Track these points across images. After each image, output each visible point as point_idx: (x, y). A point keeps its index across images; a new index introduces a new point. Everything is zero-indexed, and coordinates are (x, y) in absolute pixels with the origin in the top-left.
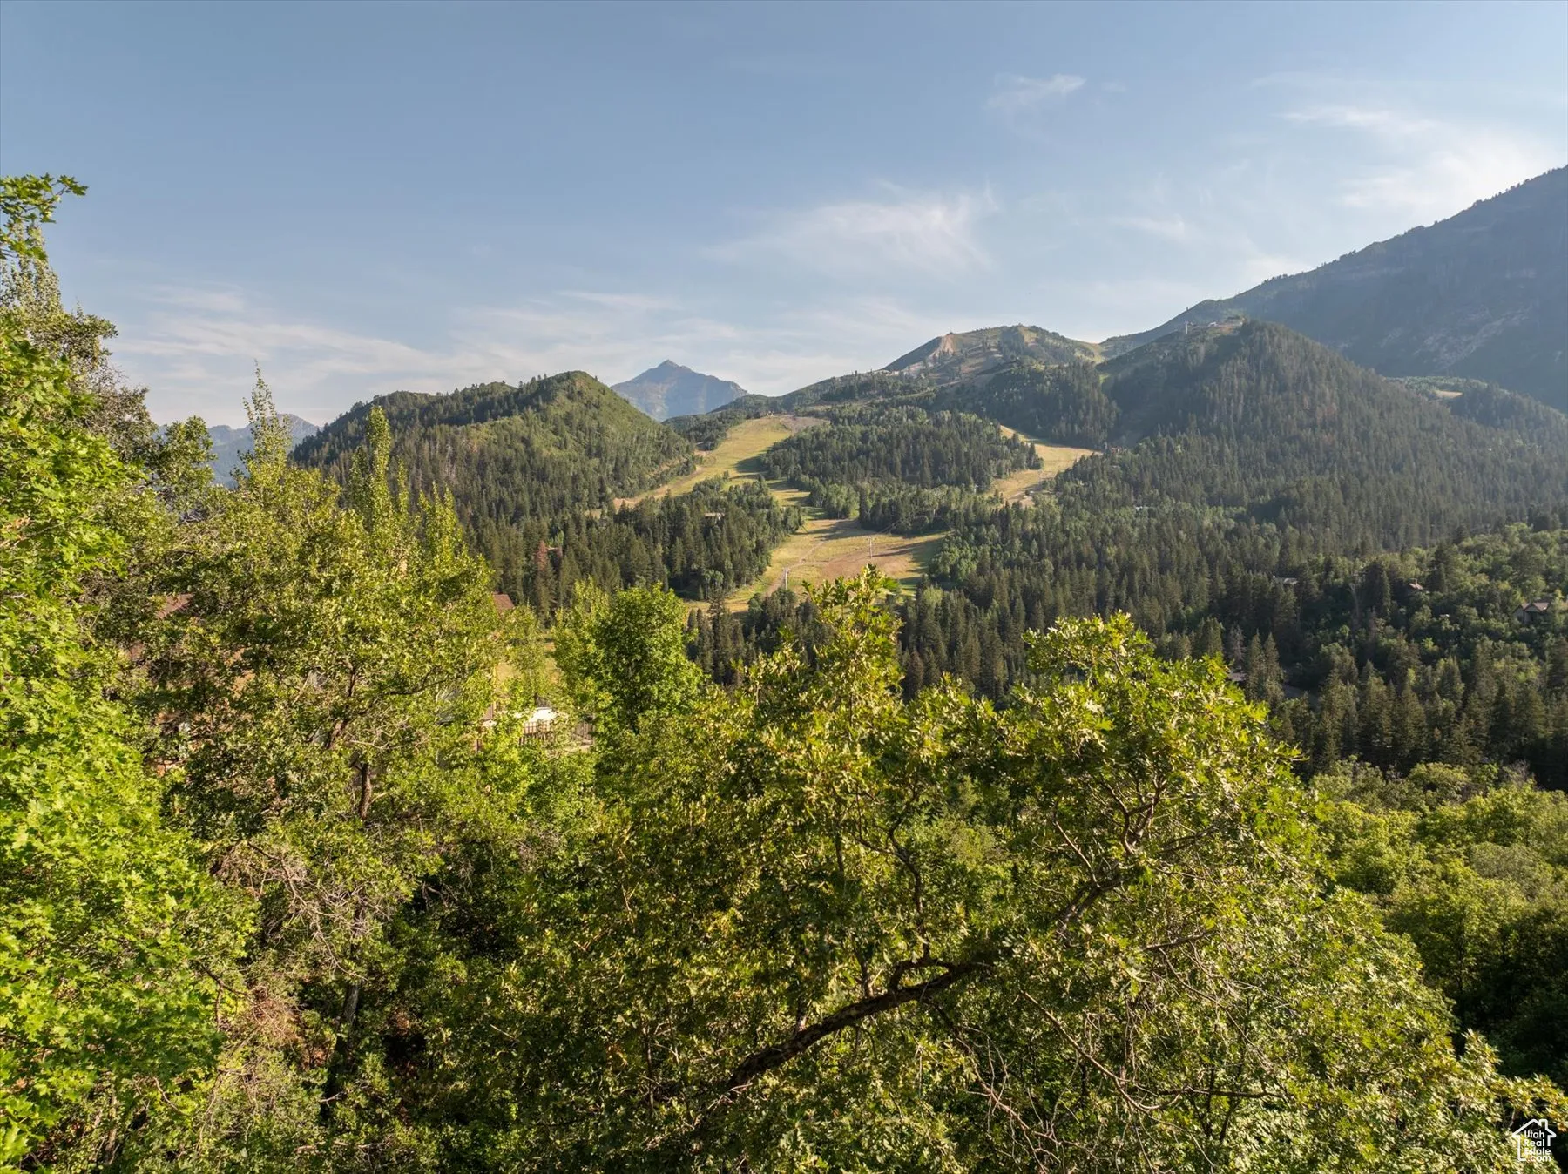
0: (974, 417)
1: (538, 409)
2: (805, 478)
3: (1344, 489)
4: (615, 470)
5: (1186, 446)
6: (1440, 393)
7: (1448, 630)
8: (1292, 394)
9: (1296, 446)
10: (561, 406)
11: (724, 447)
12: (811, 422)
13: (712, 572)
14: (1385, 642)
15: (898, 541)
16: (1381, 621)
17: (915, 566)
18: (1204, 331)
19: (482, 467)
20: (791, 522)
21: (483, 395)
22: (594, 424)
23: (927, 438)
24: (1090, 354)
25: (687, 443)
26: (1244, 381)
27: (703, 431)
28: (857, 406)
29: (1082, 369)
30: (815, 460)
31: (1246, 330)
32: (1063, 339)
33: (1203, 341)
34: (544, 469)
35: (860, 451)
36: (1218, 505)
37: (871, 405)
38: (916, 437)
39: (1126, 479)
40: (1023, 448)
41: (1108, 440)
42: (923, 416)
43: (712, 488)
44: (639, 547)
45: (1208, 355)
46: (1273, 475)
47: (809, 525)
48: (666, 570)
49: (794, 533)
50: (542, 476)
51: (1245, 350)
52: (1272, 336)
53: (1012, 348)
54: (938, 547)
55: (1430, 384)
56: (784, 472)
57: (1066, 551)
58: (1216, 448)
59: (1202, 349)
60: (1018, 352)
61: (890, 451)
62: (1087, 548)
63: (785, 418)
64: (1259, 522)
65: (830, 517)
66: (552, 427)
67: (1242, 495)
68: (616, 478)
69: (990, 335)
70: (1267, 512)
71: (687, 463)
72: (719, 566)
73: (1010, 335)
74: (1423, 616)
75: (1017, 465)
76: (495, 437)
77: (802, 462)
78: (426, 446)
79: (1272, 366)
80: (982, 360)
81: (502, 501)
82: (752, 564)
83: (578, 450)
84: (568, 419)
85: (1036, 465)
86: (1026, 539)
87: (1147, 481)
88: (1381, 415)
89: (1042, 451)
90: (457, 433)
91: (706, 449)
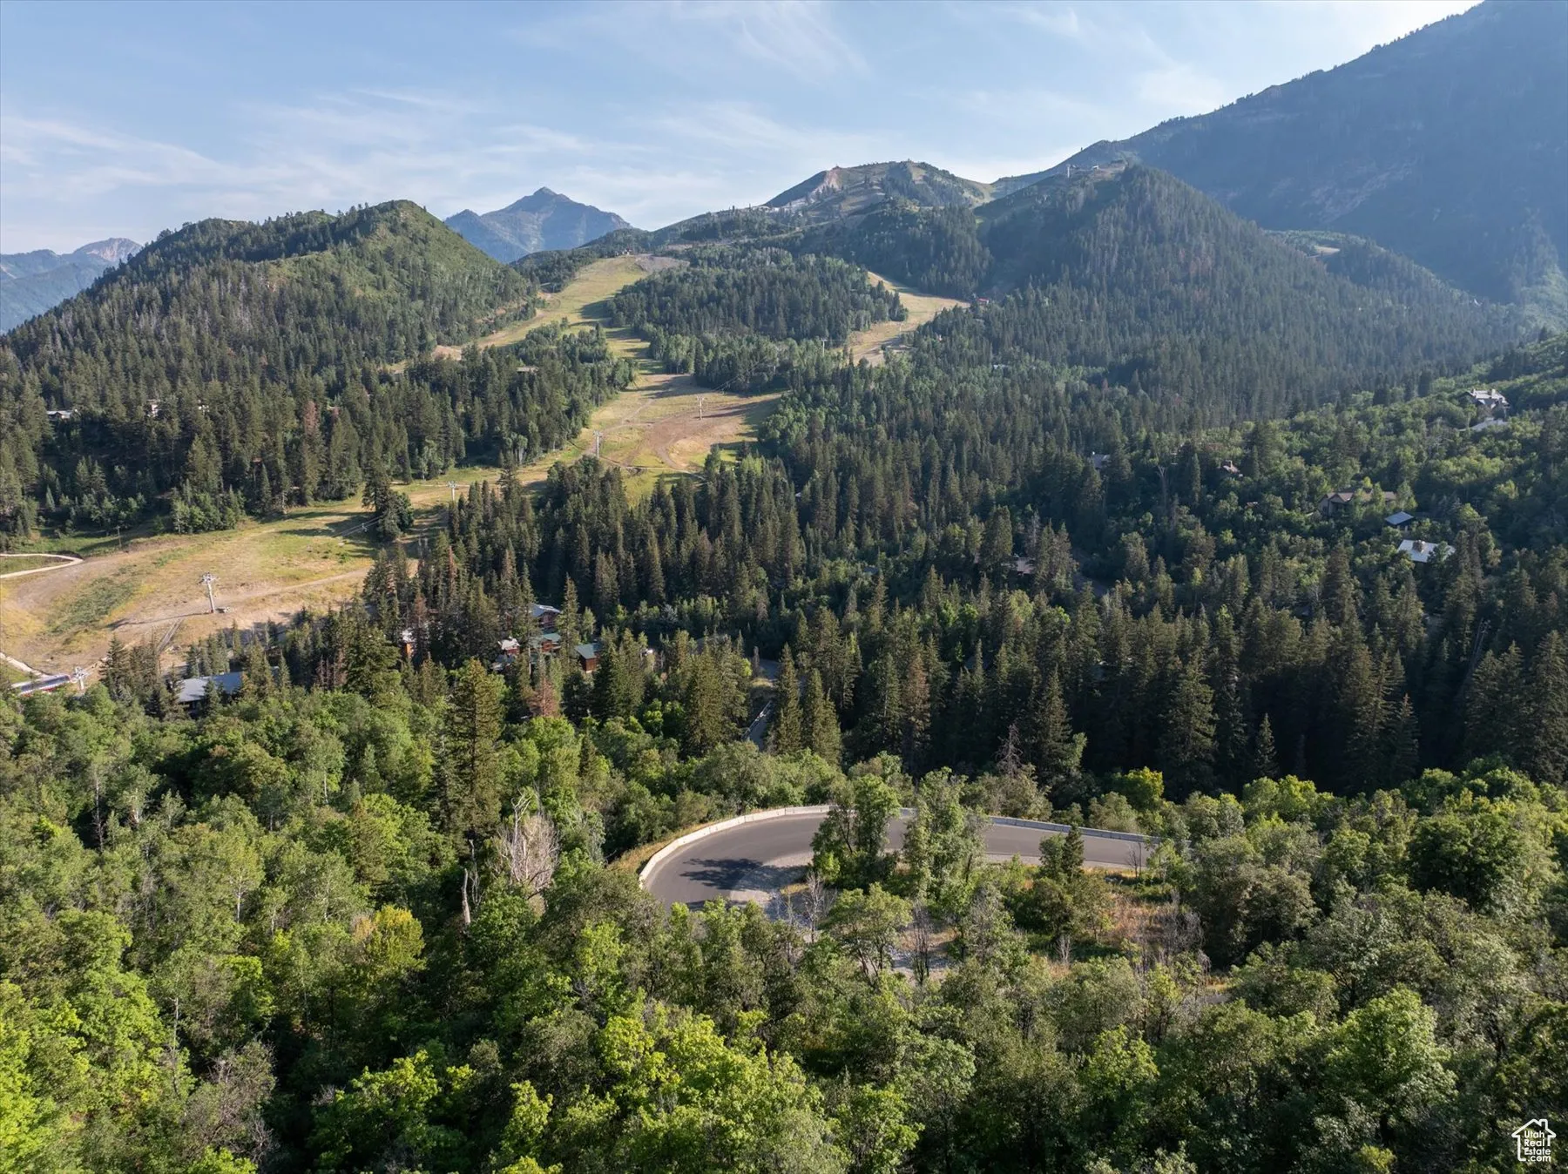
0: (841, 262)
1: (355, 243)
2: (649, 327)
3: (1203, 350)
4: (442, 314)
5: (1055, 299)
6: (1320, 249)
7: (1250, 521)
8: (1168, 246)
9: (1167, 302)
10: (381, 240)
11: (571, 289)
12: (669, 262)
13: (515, 436)
14: (1184, 532)
15: (733, 400)
16: (1185, 509)
17: (747, 428)
18: (1086, 175)
19: (281, 310)
20: (619, 378)
21: (297, 225)
22: (419, 261)
23: (785, 284)
24: (980, 195)
25: (529, 284)
26: (1120, 229)
27: (551, 270)
28: (721, 246)
29: (958, 212)
30: (662, 307)
31: (1128, 175)
32: (953, 177)
33: (1083, 185)
34: (355, 312)
35: (711, 298)
36: (1078, 364)
37: (735, 245)
38: (772, 283)
39: (987, 334)
40: (887, 297)
41: (975, 291)
42: (788, 259)
43: (547, 336)
44: (432, 406)
45: (1087, 201)
46: (1138, 332)
47: (642, 380)
48: (463, 433)
49: (623, 389)
50: (352, 321)
51: (1125, 198)
52: (1152, 183)
53: (895, 186)
54: (772, 407)
55: (1311, 239)
56: (629, 318)
57: (903, 415)
58: (1086, 302)
59: (1082, 194)
60: (902, 191)
61: (743, 298)
62: (926, 414)
63: (643, 258)
64: (1111, 385)
65: (668, 372)
66: (369, 264)
67: (1104, 353)
68: (443, 323)
69: (877, 170)
70: (1120, 375)
71: (527, 306)
72: (523, 430)
73: (898, 172)
74: (1229, 505)
75: (877, 317)
76: (299, 274)
77: (648, 309)
78: (215, 285)
79: (1149, 214)
80: (863, 198)
81: (302, 349)
82: (561, 427)
83: (399, 291)
84: (388, 255)
85: (900, 317)
86: (867, 399)
87: (1009, 337)
88: (1256, 270)
89: (908, 300)
90: (252, 270)
91: (551, 290)
